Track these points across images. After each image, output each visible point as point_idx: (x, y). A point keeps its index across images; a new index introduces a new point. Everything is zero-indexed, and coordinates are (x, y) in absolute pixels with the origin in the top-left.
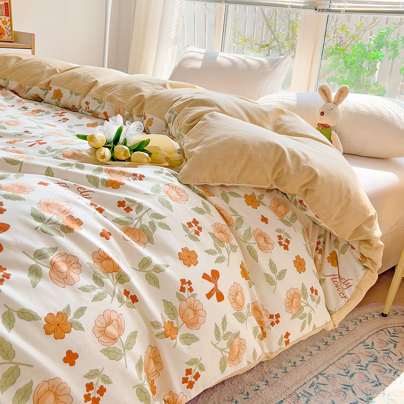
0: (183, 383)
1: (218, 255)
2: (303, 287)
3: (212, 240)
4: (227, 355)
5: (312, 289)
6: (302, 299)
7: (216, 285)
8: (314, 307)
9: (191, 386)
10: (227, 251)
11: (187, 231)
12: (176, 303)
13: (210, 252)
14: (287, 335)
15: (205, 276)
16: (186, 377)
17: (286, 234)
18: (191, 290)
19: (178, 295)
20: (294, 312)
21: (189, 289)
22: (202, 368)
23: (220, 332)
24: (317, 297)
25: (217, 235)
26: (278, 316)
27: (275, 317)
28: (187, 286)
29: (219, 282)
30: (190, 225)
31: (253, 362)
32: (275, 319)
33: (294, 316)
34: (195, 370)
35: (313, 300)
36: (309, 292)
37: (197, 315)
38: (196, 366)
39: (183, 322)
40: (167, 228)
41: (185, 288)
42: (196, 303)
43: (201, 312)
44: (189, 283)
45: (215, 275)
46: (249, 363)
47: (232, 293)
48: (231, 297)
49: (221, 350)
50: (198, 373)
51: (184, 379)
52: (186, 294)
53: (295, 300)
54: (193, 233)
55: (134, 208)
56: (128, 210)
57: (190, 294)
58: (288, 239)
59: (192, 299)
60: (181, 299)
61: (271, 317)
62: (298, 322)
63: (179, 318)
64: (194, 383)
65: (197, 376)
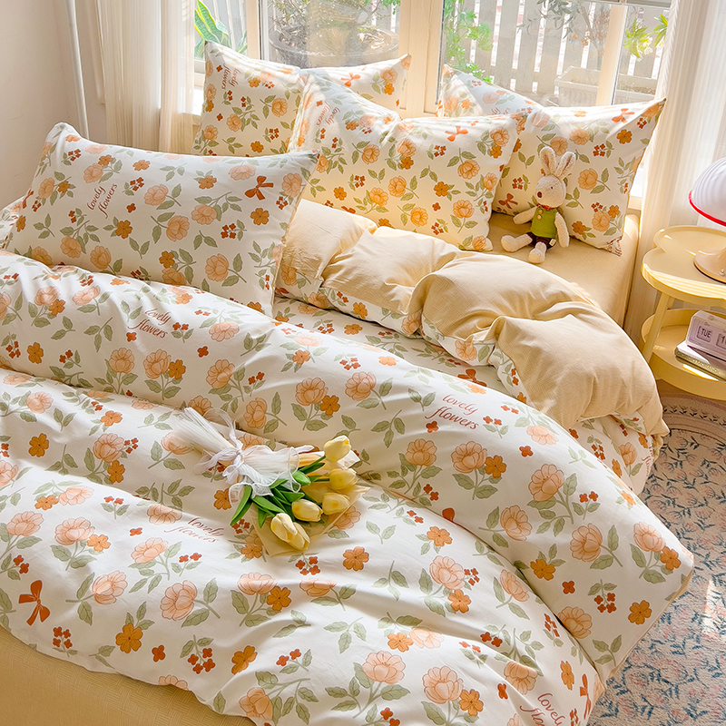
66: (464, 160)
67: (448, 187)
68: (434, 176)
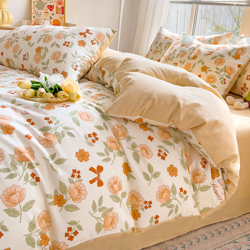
0: (65, 236)
1: (106, 157)
2: (173, 186)
3: (104, 147)
4: (103, 223)
5: (181, 190)
6: (171, 194)
7: (99, 176)
8: (182, 202)
9: (71, 238)
10: (114, 155)
11: (86, 139)
12: (68, 184)
13: (100, 154)
14: (157, 217)
15: (92, 169)
16: (67, 232)
17: (166, 150)
18: (79, 177)
19: (70, 180)
20: (163, 201)
21: (77, 176)
22: (80, 228)
23: (96, 206)
24: (185, 196)
25: (109, 144)
26: (150, 203)
27: (148, 203)
28: (76, 174)
29: (101, 174)
30: (90, 136)
31: (125, 230)
32: (148, 204)
33: (163, 205)
34: (74, 229)
35: (181, 197)
36: (178, 191)
37: (80, 194)
38: (75, 226)
39: (70, 197)
40: (73, 136)
41: (75, 175)
42: (81, 186)
43: (84, 192)
44: (79, 172)
45: (100, 169)
46: (122, 230)
47: (111, 182)
48: (109, 185)
49: (97, 218)
50: (76, 231)
51: (66, 233)
52: (75, 179)
53: (165, 194)
54: (91, 141)
55: (54, 122)
56: (50, 122)
57: (78, 179)
58: (166, 153)
59: (78, 183)
60: (71, 182)
61: (146, 202)
62: (166, 210)
63: (68, 194)
64: (73, 237)
65: (76, 233)
66: (219, 57)
67: (207, 68)
68: (203, 63)
